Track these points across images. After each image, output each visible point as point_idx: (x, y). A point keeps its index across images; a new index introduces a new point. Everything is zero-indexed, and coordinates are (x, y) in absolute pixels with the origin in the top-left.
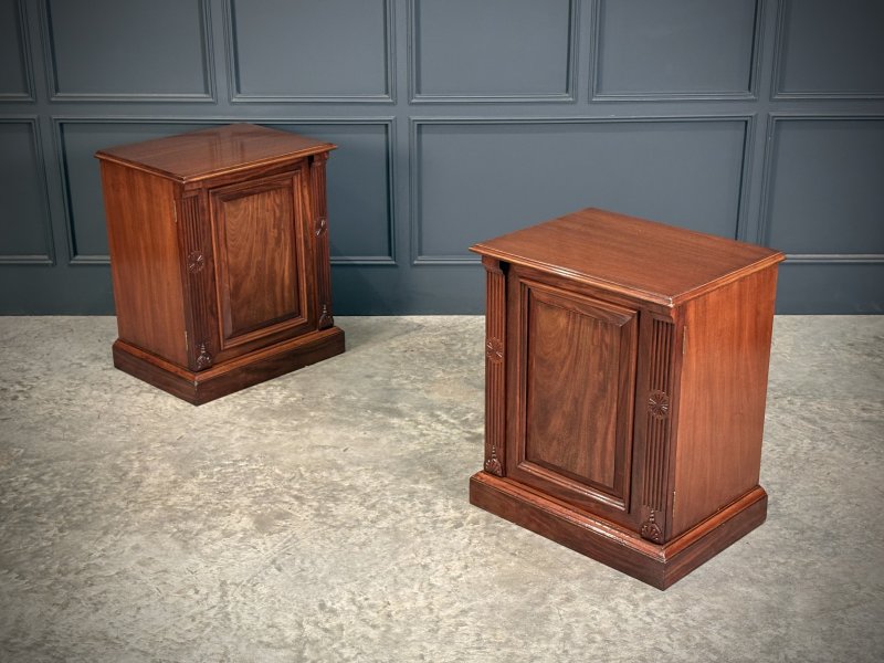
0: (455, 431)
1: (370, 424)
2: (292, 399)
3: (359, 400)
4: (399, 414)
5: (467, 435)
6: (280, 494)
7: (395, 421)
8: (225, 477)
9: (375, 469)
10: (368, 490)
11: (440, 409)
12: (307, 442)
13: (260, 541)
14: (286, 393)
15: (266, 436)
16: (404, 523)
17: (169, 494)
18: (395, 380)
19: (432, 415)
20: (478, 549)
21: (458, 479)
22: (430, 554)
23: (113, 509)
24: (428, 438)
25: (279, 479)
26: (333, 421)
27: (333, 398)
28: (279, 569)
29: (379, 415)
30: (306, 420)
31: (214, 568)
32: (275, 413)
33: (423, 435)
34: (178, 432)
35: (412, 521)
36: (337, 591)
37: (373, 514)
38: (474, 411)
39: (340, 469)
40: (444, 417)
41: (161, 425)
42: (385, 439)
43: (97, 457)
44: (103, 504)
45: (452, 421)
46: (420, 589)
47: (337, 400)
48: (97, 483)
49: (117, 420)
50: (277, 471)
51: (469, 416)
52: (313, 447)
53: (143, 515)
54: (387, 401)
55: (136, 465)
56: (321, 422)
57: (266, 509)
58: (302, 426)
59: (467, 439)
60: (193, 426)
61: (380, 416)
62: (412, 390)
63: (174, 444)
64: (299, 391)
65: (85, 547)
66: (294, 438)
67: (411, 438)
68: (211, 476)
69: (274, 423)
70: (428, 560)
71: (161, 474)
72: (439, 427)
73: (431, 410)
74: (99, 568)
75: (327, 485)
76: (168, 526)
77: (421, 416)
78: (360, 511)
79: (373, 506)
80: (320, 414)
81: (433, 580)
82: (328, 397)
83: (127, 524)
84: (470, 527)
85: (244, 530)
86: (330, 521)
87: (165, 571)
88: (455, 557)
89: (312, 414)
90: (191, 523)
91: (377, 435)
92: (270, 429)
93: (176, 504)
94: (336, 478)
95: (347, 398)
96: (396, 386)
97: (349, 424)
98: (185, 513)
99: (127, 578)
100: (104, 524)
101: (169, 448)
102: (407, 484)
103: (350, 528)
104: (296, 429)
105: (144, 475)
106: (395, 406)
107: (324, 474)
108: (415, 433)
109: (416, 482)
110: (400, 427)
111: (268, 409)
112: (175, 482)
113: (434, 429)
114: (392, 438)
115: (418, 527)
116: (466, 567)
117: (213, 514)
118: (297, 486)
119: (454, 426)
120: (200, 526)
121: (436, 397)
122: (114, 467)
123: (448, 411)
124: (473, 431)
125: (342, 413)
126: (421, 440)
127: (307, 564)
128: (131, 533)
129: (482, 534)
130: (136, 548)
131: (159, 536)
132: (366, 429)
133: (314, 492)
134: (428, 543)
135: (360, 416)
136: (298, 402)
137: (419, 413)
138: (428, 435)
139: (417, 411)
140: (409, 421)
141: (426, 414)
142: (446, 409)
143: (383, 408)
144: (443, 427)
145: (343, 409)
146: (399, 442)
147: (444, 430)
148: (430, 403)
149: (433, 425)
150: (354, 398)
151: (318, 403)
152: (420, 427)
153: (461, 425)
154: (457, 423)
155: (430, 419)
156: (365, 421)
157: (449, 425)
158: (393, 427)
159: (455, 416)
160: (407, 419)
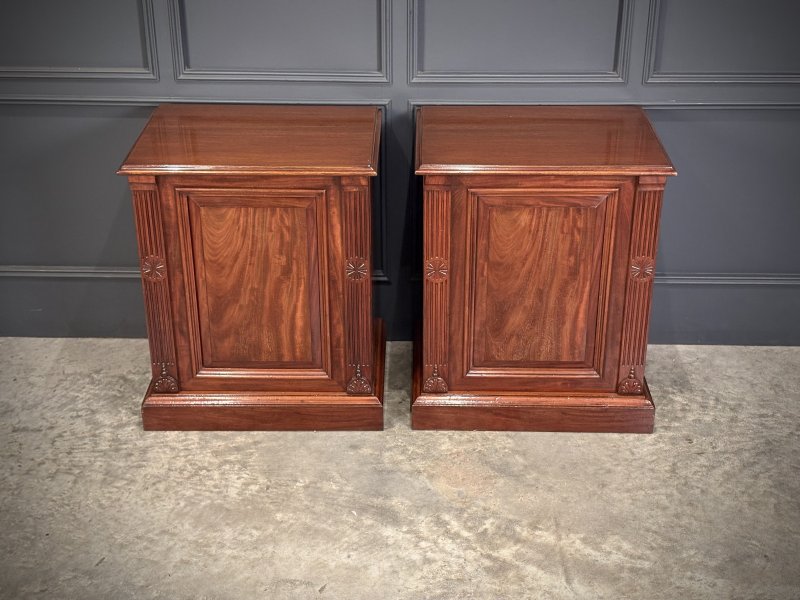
0: (471, 555)
1: (355, 537)
2: (254, 488)
3: (341, 491)
4: (394, 519)
5: (487, 563)
7: (389, 532)
11: (449, 510)
18: (387, 454)
19: (439, 522)
24: (435, 567)
38: (494, 514)
40: (455, 526)
45: (465, 534)
54: (378, 494)
59: (488, 570)
61: (370, 522)
64: (264, 472)
67: (412, 566)
72: (449, 545)
77: (424, 524)
82: (301, 483)
89: (279, 516)
95: (325, 486)
96: (389, 466)
106: (389, 503)
108: (416, 557)
110: (397, 546)
113: (442, 551)
114: (386, 565)
119: (468, 545)
123: (459, 514)
124: (495, 554)
126: (426, 568)
132: (350, 547)
135: (342, 522)
136: (262, 494)
137: (422, 517)
138: (435, 561)
139: (419, 513)
140: (408, 532)
141: (430, 519)
142: (457, 510)
143: (373, 507)
144: (454, 546)
145: (320, 508)
146: (395, 575)
147: (456, 553)
148: (434, 499)
149: (440, 541)
150: (334, 487)
151: (286, 495)
152: (423, 544)
153: (477, 541)
154: (472, 539)
155: (435, 529)
156: (348, 532)
157: (461, 542)
158: (387, 545)
159: (469, 524)
160: (405, 529)
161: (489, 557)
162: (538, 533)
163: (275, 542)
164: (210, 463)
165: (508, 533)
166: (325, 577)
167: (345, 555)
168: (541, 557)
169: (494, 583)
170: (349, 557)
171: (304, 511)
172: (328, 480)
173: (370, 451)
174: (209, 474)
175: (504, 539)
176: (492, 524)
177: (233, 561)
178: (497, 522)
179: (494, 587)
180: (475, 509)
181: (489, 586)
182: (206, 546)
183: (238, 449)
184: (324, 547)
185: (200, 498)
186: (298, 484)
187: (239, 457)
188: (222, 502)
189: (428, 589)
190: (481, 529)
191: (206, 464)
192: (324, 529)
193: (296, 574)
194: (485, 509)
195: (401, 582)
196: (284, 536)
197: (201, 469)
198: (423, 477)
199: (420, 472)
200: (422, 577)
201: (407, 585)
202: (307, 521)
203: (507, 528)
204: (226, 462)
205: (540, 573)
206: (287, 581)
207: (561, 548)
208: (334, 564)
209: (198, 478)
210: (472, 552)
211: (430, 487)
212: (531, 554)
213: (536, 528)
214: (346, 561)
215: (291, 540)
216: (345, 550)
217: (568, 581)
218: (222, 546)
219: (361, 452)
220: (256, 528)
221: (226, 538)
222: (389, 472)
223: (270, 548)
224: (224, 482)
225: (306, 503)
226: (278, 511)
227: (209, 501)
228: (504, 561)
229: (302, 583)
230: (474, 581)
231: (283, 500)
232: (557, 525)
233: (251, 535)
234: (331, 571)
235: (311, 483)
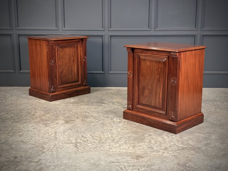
3: (94, 101)
4: (105, 104)
6: (72, 117)
8: (57, 114)
9: (97, 113)
10: (96, 116)
12: (80, 108)
13: (66, 125)
14: (74, 100)
15: (69, 107)
16: (106, 122)
17: (42, 117)
18: (103, 98)
19: (113, 104)
20: (125, 127)
21: (120, 115)
22: (112, 127)
23: (26, 119)
24: (112, 107)
25: (72, 114)
26: (87, 105)
27: (87, 101)
28: (71, 130)
29: (99, 104)
30: (80, 104)
31: (53, 130)
32: (71, 103)
33: (110, 107)
34: (45, 106)
35: (107, 122)
36: (87, 134)
37: (97, 120)
39: (88, 113)
41: (40, 105)
42: (100, 108)
43: (23, 110)
44: (24, 118)
46: (110, 133)
47: (88, 101)
48: (23, 115)
49: (29, 104)
50: (71, 113)
51: (123, 104)
52: (81, 109)
53: (35, 120)
55: (34, 112)
56: (84, 105)
57: (68, 119)
58: (79, 105)
59: (123, 108)
60: (49, 105)
62: (108, 99)
63: (44, 108)
65: (18, 126)
66: (76, 107)
67: (108, 107)
68: (54, 114)
69: (71, 105)
70: (112, 128)
71: (40, 113)
73: (113, 103)
74: (22, 129)
75: (85, 115)
76: (41, 122)
77: (110, 104)
78: (94, 120)
79: (97, 119)
80: (84, 103)
81: (113, 132)
82: (86, 100)
83: (30, 122)
84: (123, 123)
85: (62, 123)
86: (85, 122)
87: (40, 130)
88: (119, 128)
90: (48, 122)
91: (98, 107)
92: (70, 106)
93: (44, 118)
94: (87, 114)
95: (91, 101)
97: (91, 105)
98: (46, 120)
99: (30, 131)
100: (24, 122)
101: (43, 109)
102: (107, 115)
103: (91, 123)
104: (77, 106)
105: (36, 113)
106: (103, 102)
107: (84, 113)
109: (109, 115)
110: (105, 106)
112: (44, 115)
113: (114, 106)
114: (102, 107)
115: (109, 123)
116: (122, 130)
117: (54, 120)
118: (77, 115)
119: (119, 106)
120: (50, 122)
121: (114, 101)
122: (28, 112)
123: (117, 103)
124: (124, 106)
125: (89, 103)
127: (79, 129)
128: (31, 123)
129: (126, 124)
130: (32, 126)
131: (39, 124)
132: (95, 106)
133: (81, 117)
134: (112, 125)
140: (107, 105)
143: (100, 102)
144: (116, 106)
159: (119, 104)
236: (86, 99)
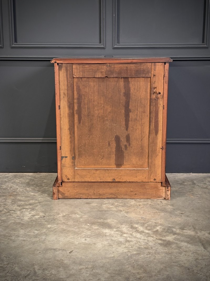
0: (151, 239)
1: (89, 233)
2: (37, 217)
3: (81, 217)
4: (109, 226)
5: (160, 242)
7: (107, 231)
11: (137, 223)
14: (33, 213)
18: (104, 205)
19: (132, 227)
24: (131, 243)
27: (64, 216)
29: (95, 227)
38: (161, 225)
40: (141, 229)
45: (147, 231)
47: (67, 217)
51: (158, 228)
54: (100, 218)
59: (161, 244)
62: (117, 212)
64: (43, 212)
67: (120, 243)
72: (138, 235)
77: (125, 228)
82: (61, 215)
89: (49, 226)
95: (74, 216)
97: (75, 233)
106: (106, 221)
108: (121, 239)
110: (111, 235)
111: (19, 223)
113: (135, 237)
114: (106, 243)
119: (149, 235)
123: (143, 225)
124: (164, 239)
126: (127, 244)
132: (87, 236)
135: (82, 228)
136: (41, 219)
137: (123, 226)
138: (131, 241)
139: (122, 224)
140: (116, 231)
141: (128, 226)
142: (141, 223)
143: (98, 222)
144: (142, 236)
145: (70, 223)
146: (111, 247)
147: (143, 238)
148: (129, 220)
149: (134, 234)
150: (78, 216)
151: (53, 219)
152: (125, 235)
153: (153, 234)
154: (151, 233)
155: (131, 230)
156: (85, 231)
157: (145, 234)
158: (106, 236)
159: (149, 228)
160: (115, 230)
161: (161, 240)
162: (184, 231)
163: (46, 235)
164: (16, 209)
165: (169, 231)
166: (73, 247)
167: (84, 239)
168: (188, 240)
169: (165, 249)
170: (86, 240)
171: (62, 224)
172: (76, 214)
173: (96, 204)
174: (15, 212)
175: (168, 233)
176: (160, 228)
177: (23, 242)
178: (163, 227)
179: (165, 250)
180: (150, 223)
181: (162, 250)
182: (10, 236)
183: (30, 204)
184: (72, 237)
185: (9, 220)
186: (60, 215)
187: (31, 207)
188: (21, 221)
189: (129, 252)
190: (155, 230)
191: (14, 209)
192: (72, 230)
193: (56, 246)
194: (156, 223)
195: (114, 249)
196: (51, 233)
197: (11, 210)
198: (123, 212)
199: (121, 211)
200: (125, 247)
201: (118, 250)
202: (64, 227)
203: (168, 229)
204: (24, 208)
205: (189, 245)
206: (51, 249)
207: (198, 237)
208: (77, 243)
209: (9, 213)
210: (151, 238)
211: (127, 215)
212: (182, 238)
213: (183, 229)
214: (84, 241)
215: (55, 234)
216: (83, 238)
217: (205, 248)
218: (18, 236)
219: (92, 205)
220: (36, 230)
221: (20, 233)
222: (106, 211)
223: (44, 237)
224: (22, 215)
225: (64, 221)
226: (49, 224)
227: (14, 221)
228: (169, 241)
229: (59, 250)
230: (154, 248)
231: (52, 221)
232: (194, 228)
233: (34, 233)
234: (76, 245)
235: (66, 215)
236: (62, 211)
